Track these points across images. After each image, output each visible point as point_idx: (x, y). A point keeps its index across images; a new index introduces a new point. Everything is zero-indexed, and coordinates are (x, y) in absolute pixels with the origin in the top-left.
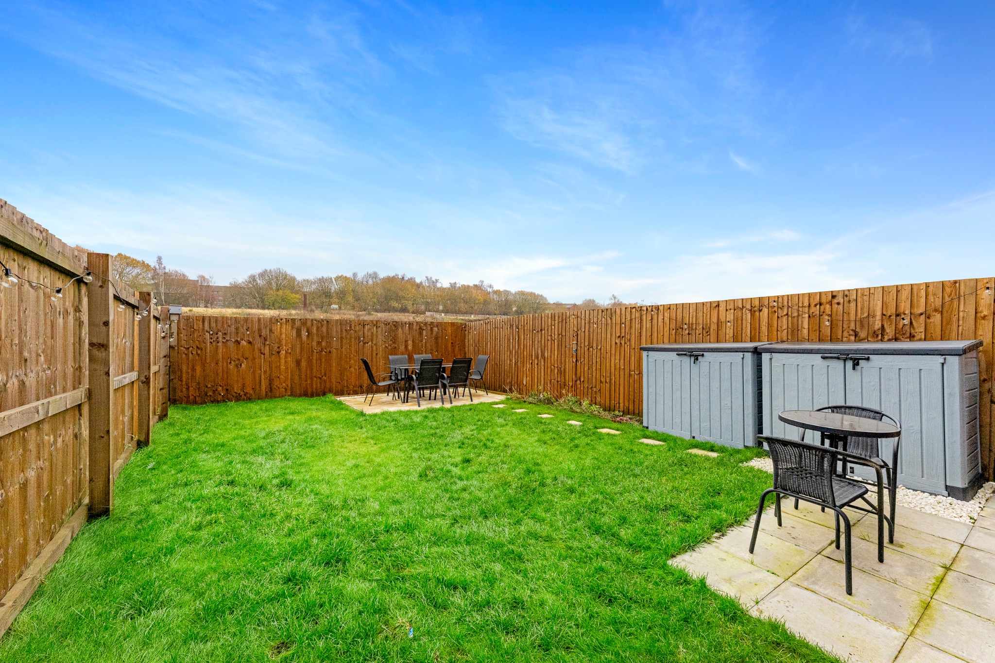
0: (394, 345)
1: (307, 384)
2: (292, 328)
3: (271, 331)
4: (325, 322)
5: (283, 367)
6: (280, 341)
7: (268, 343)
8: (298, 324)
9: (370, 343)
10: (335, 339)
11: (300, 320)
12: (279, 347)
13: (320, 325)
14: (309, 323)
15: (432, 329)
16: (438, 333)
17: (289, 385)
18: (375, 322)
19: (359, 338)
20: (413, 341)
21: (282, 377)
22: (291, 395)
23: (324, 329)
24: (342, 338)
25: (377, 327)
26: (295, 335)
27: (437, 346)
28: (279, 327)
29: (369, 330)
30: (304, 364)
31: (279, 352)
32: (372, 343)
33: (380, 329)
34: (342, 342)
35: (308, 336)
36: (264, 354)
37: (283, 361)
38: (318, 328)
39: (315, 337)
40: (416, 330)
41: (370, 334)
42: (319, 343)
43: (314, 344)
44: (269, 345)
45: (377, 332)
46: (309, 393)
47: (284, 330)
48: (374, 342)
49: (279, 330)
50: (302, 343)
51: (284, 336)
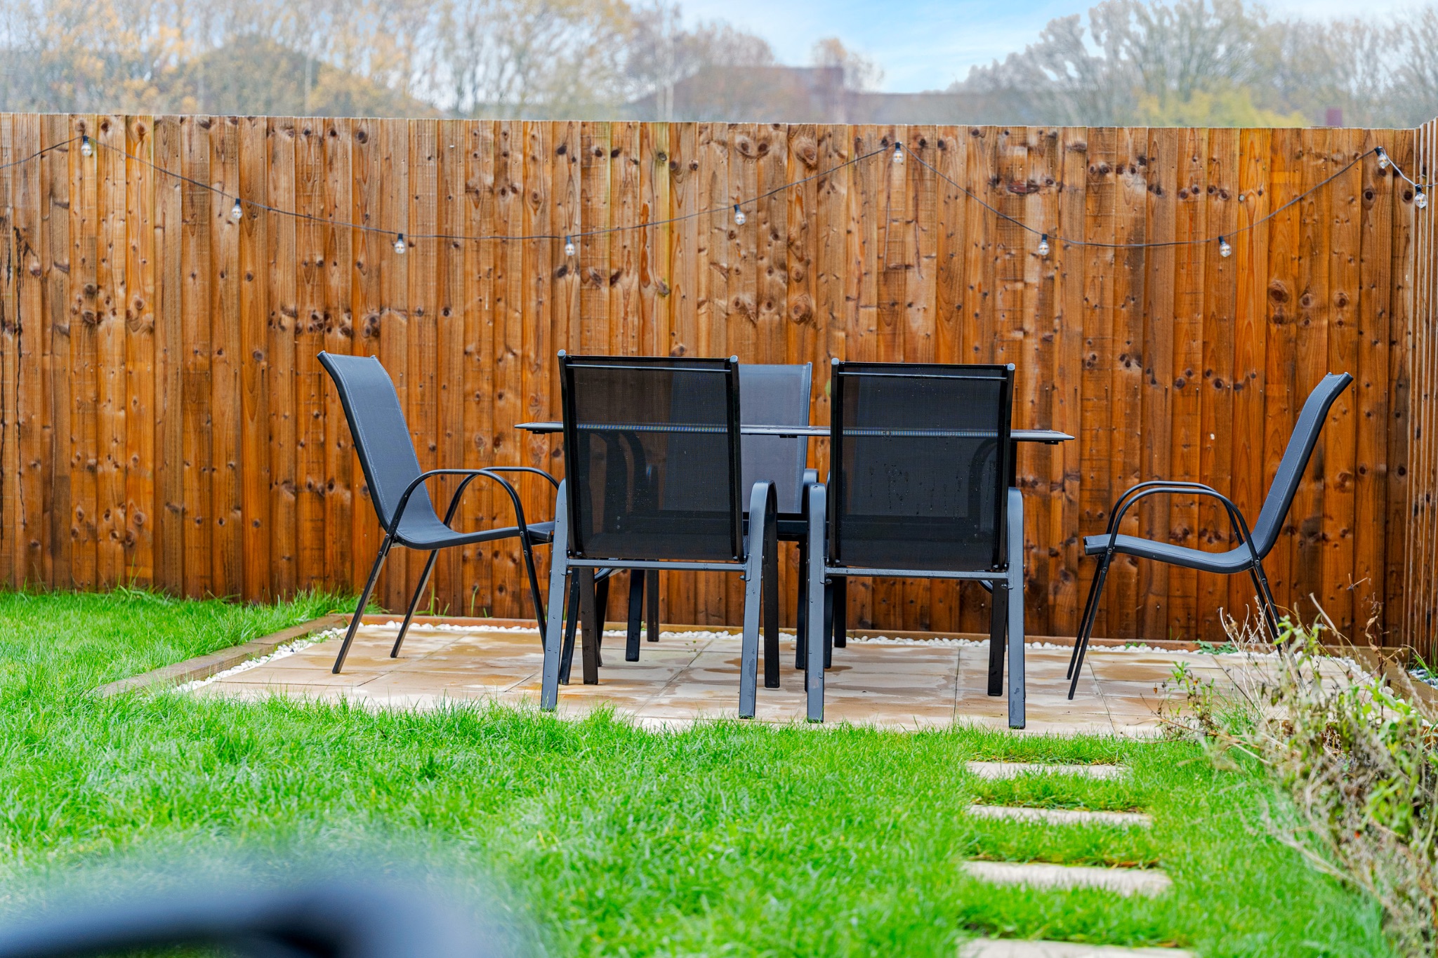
0: (796, 297)
1: (240, 527)
2: (163, 173)
3: (50, 192)
4: (346, 139)
5: (112, 412)
6: (100, 258)
7: (34, 264)
8: (193, 147)
9: (630, 281)
10: (400, 246)
11: (207, 125)
12: (91, 293)
13: (312, 156)
14: (253, 149)
15: (1097, 182)
16: (1147, 218)
17: (147, 516)
18: (663, 140)
19: (556, 242)
20: (946, 275)
21: (107, 468)
22: (159, 584)
23: (340, 184)
24: (446, 241)
25: (675, 169)
26: (174, 221)
27: (1143, 313)
28: (91, 167)
29: (624, 187)
30: (225, 400)
31: (92, 322)
32: (644, 280)
33: (694, 186)
34: (444, 270)
35: (247, 227)
36: (18, 331)
37: (112, 376)
38: (302, 179)
39: (288, 232)
40: (969, 192)
41: (629, 216)
42: (311, 273)
43: (284, 278)
44: (42, 276)
45: (677, 203)
46: (256, 568)
47: (116, 193)
48: (658, 276)
49: (90, 188)
50: (215, 273)
51: (115, 226)
